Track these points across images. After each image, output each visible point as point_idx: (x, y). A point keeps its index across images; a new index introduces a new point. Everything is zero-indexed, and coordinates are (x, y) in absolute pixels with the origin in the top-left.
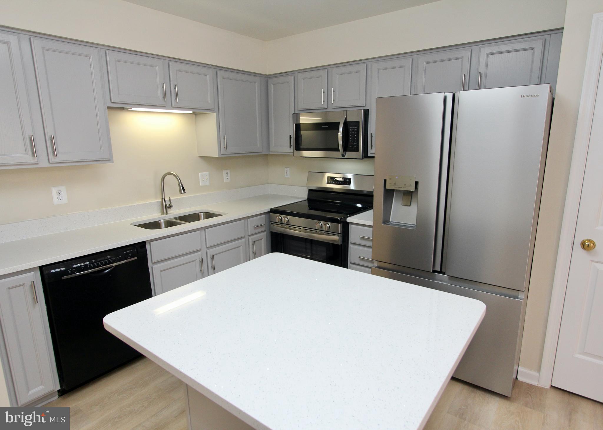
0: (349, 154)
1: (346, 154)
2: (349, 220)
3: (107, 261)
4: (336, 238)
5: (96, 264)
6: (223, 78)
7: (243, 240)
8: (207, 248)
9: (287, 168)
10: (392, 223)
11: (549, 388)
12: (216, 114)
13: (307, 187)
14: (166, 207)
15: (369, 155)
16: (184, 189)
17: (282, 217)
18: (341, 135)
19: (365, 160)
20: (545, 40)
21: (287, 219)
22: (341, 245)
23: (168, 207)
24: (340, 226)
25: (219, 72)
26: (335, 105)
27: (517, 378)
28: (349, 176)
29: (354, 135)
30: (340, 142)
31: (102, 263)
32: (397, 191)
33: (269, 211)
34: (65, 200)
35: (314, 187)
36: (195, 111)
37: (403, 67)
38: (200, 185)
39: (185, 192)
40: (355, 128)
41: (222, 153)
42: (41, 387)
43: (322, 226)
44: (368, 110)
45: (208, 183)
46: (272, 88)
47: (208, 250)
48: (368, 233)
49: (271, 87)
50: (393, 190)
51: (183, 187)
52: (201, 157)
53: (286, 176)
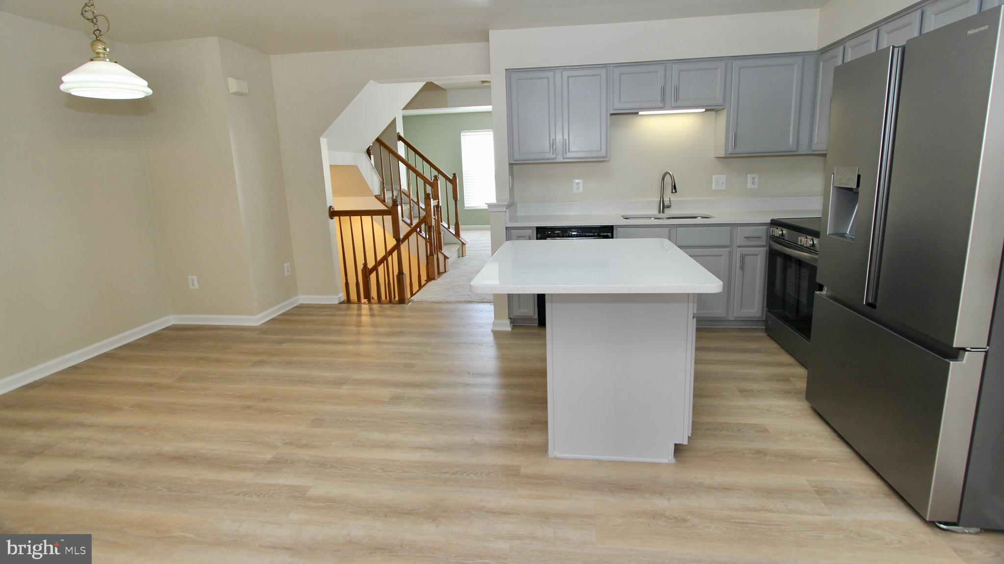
6: (743, 68)
7: (729, 250)
12: (727, 109)
16: (675, 189)
23: (666, 207)
25: (735, 63)
33: (770, 222)
34: (581, 190)
36: (707, 108)
38: (713, 188)
41: (728, 153)
43: (806, 242)
45: (724, 188)
51: (674, 186)
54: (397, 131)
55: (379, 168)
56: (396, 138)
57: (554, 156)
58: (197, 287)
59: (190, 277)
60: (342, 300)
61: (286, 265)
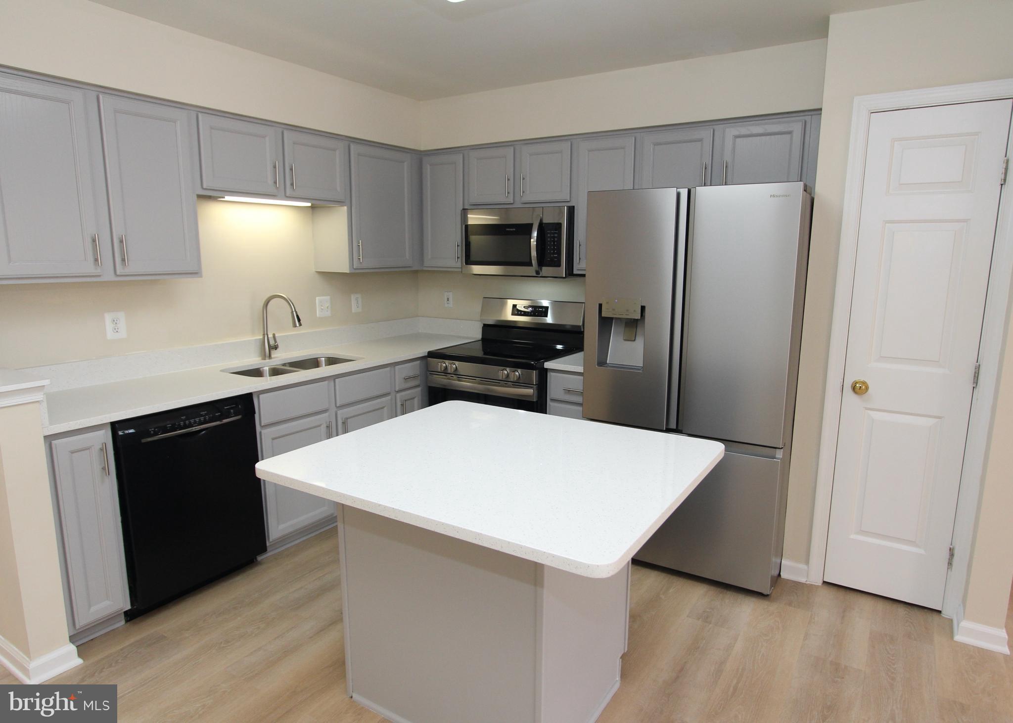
0: (546, 270)
1: (541, 270)
2: (548, 365)
3: (202, 418)
4: (530, 391)
5: (187, 422)
6: (359, 155)
7: (389, 398)
8: (337, 407)
9: (447, 292)
10: (609, 365)
11: (820, 585)
12: (348, 208)
13: (481, 320)
14: (270, 347)
15: (575, 272)
16: (299, 320)
17: (447, 364)
18: (535, 243)
19: (569, 279)
20: (805, 122)
21: (454, 366)
22: (537, 401)
23: (273, 348)
24: (534, 373)
25: (352, 146)
26: (525, 199)
27: (779, 575)
28: (545, 303)
29: (554, 242)
30: (534, 253)
31: (195, 422)
32: (617, 319)
33: (427, 354)
34: (123, 334)
35: (491, 320)
36: (315, 202)
37: (623, 148)
38: (318, 315)
39: (300, 325)
40: (556, 233)
41: (355, 267)
42: (107, 603)
43: (508, 375)
44: (574, 207)
45: (329, 314)
46: (429, 170)
47: (338, 411)
48: (576, 383)
49: (427, 170)
50: (612, 319)
51: (298, 316)
52: (319, 272)
53: (446, 305)
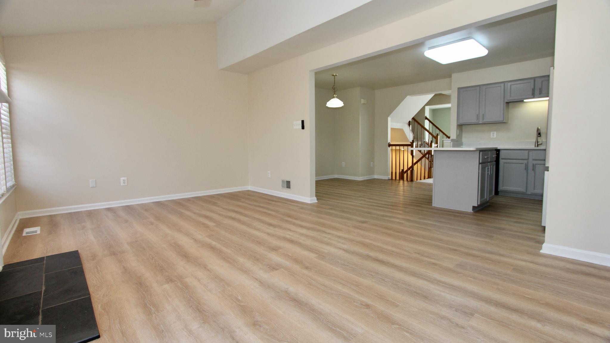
54: (425, 115)
55: (413, 131)
56: (425, 118)
57: (478, 121)
58: (344, 166)
59: (343, 163)
60: (389, 179)
61: (372, 163)
